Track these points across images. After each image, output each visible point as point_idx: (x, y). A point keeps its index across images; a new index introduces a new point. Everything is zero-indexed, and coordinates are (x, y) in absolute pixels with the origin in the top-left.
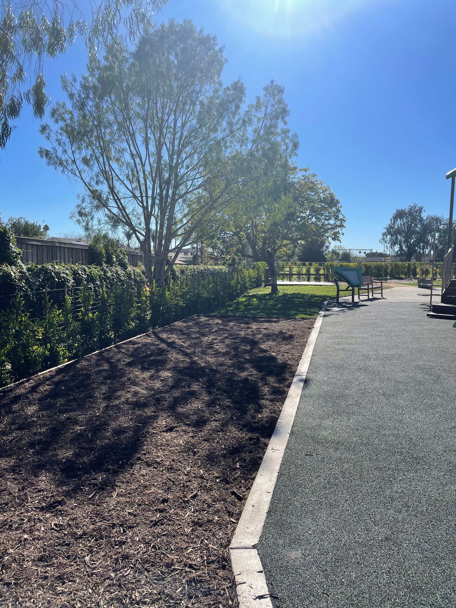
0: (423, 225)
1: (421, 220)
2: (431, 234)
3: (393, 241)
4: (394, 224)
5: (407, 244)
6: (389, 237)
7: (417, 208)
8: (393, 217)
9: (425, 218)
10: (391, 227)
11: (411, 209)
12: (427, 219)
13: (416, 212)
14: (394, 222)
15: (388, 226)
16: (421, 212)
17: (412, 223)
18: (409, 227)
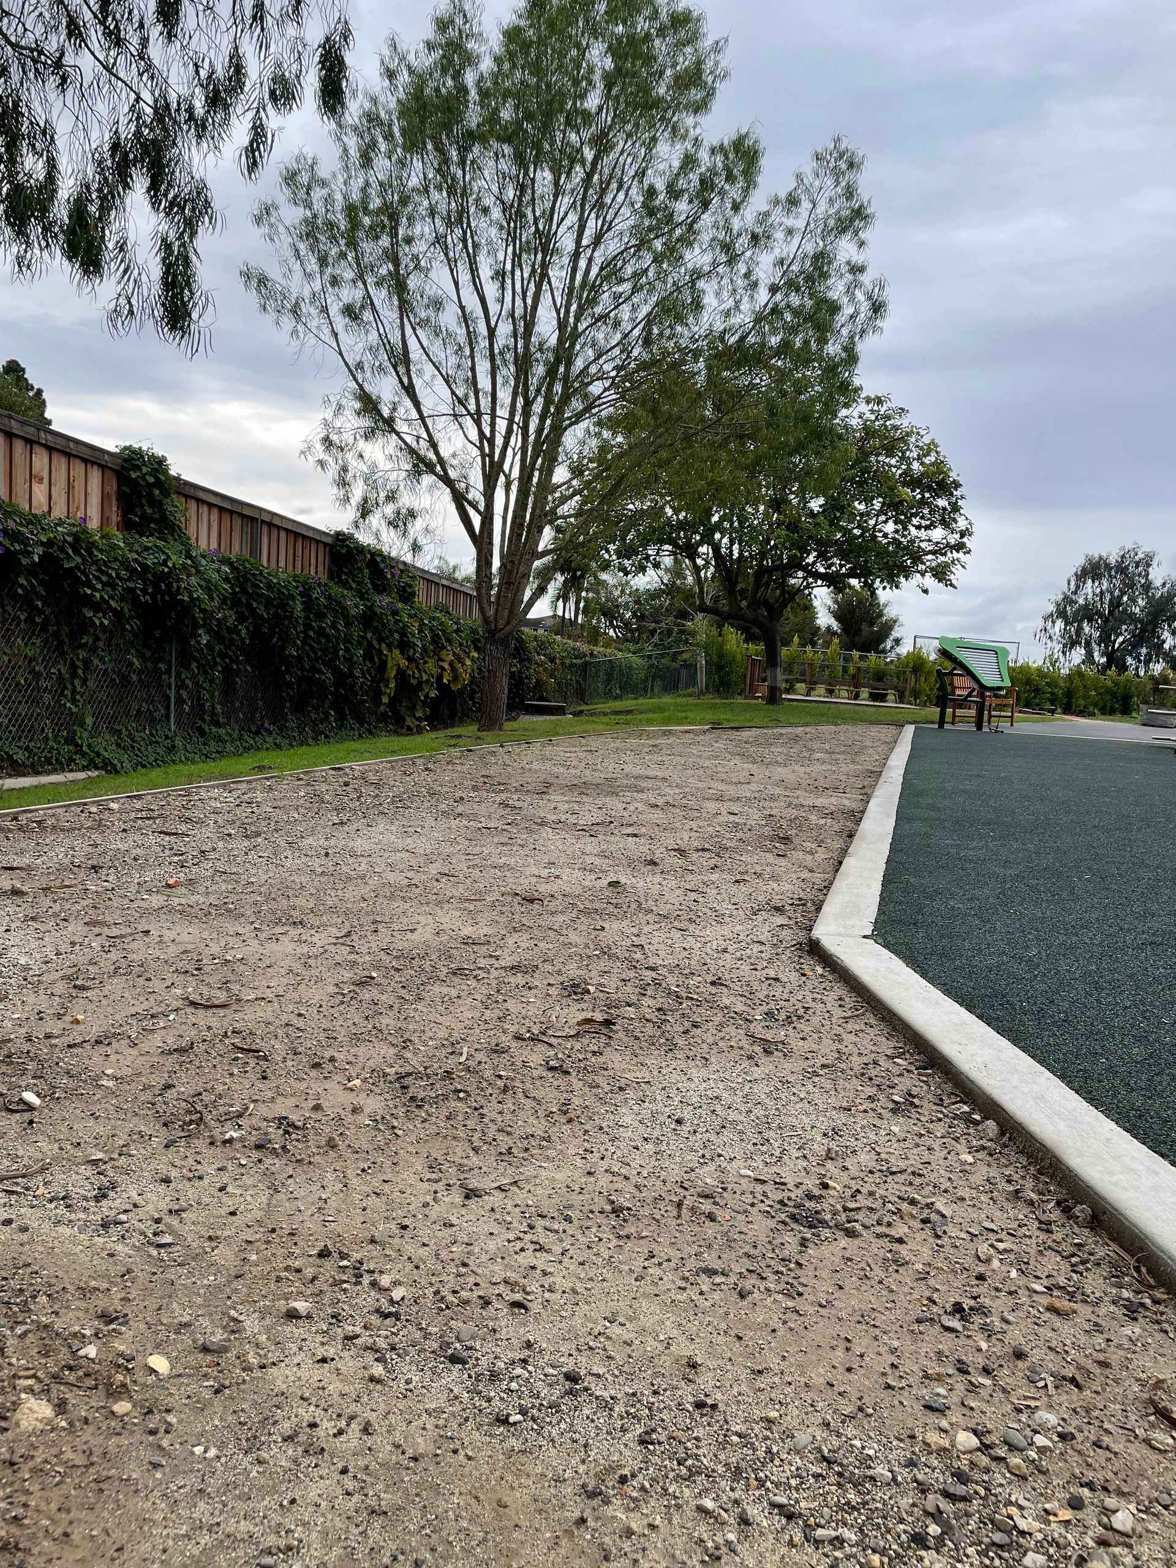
0: (1150, 600)
1: (1147, 587)
2: (1170, 626)
3: (1071, 637)
4: (1075, 593)
5: (1106, 647)
6: (1060, 624)
7: (1141, 556)
8: (1076, 574)
9: (1158, 583)
10: (1068, 600)
11: (1123, 557)
12: (1164, 584)
13: (1137, 567)
14: (1078, 587)
15: (1061, 597)
16: (1149, 565)
17: (1123, 593)
18: (1116, 603)
